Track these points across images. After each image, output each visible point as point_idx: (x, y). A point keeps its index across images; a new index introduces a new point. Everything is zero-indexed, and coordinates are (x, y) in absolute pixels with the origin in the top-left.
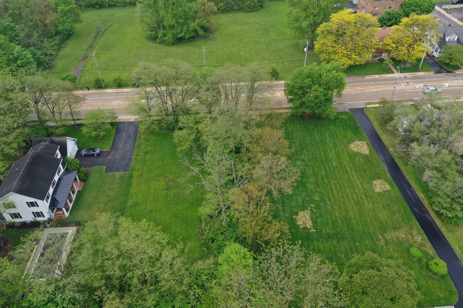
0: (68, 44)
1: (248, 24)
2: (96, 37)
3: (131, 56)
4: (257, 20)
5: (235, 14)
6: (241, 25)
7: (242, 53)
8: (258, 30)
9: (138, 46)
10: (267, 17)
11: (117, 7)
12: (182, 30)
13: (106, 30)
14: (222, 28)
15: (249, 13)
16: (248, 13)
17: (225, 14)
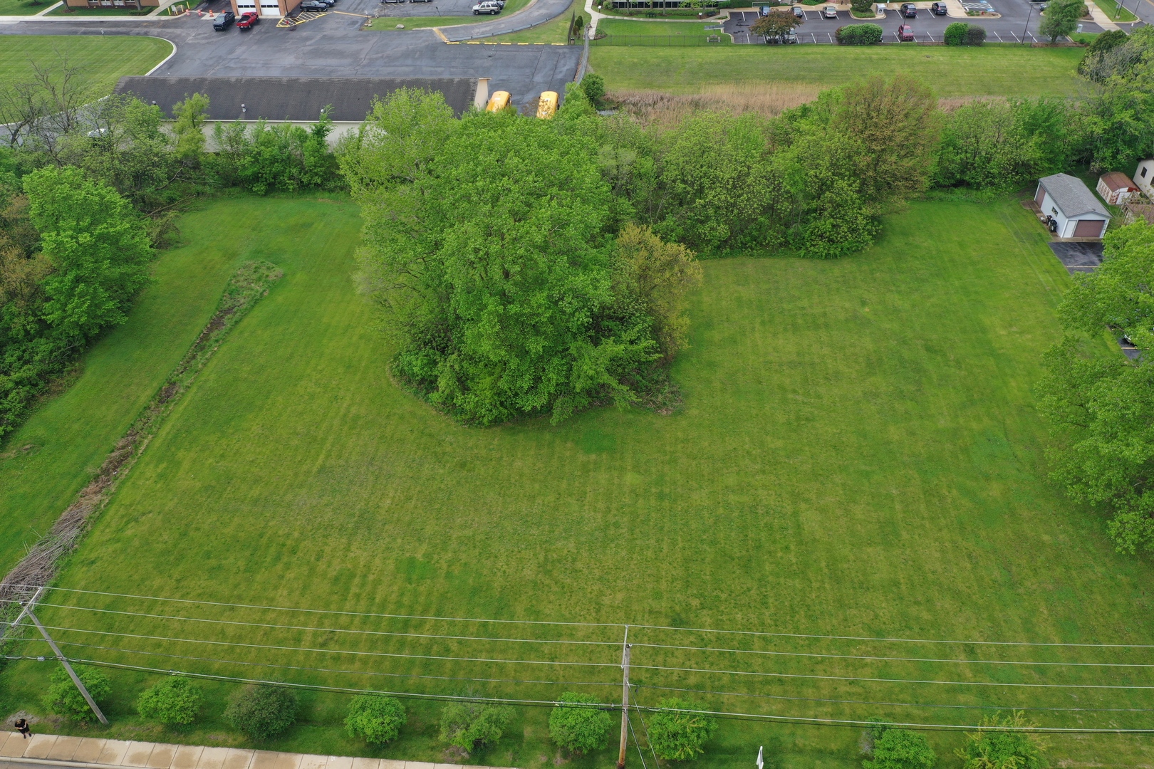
0: (82, 371)
1: (827, 326)
2: (201, 344)
3: (308, 472)
4: (864, 303)
5: (768, 262)
6: (795, 328)
7: (811, 520)
8: (873, 365)
9: (353, 410)
10: (903, 287)
11: (331, 191)
12: (537, 379)
13: (256, 302)
14: (717, 336)
15: (826, 265)
16: (821, 264)
17: (729, 261)
